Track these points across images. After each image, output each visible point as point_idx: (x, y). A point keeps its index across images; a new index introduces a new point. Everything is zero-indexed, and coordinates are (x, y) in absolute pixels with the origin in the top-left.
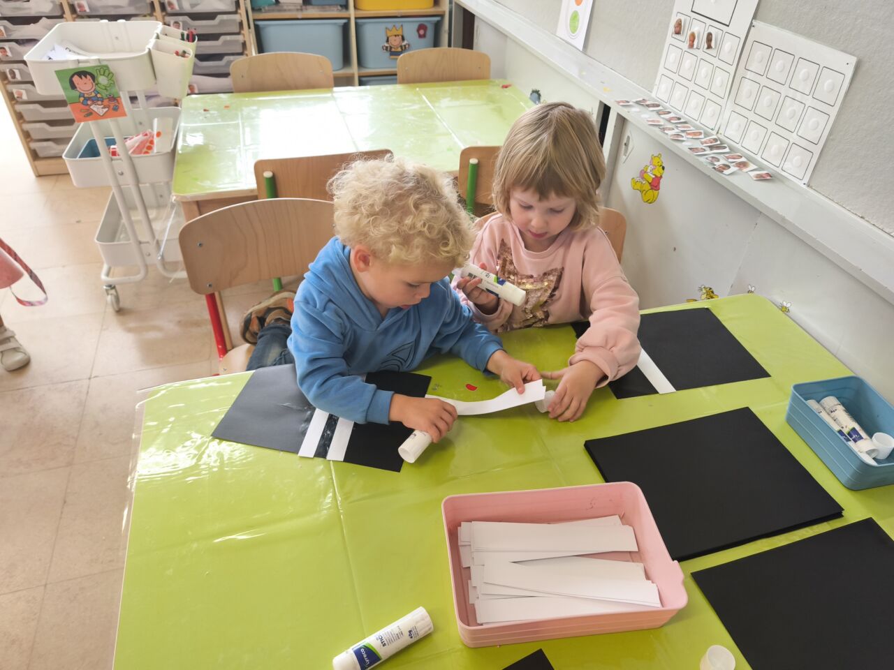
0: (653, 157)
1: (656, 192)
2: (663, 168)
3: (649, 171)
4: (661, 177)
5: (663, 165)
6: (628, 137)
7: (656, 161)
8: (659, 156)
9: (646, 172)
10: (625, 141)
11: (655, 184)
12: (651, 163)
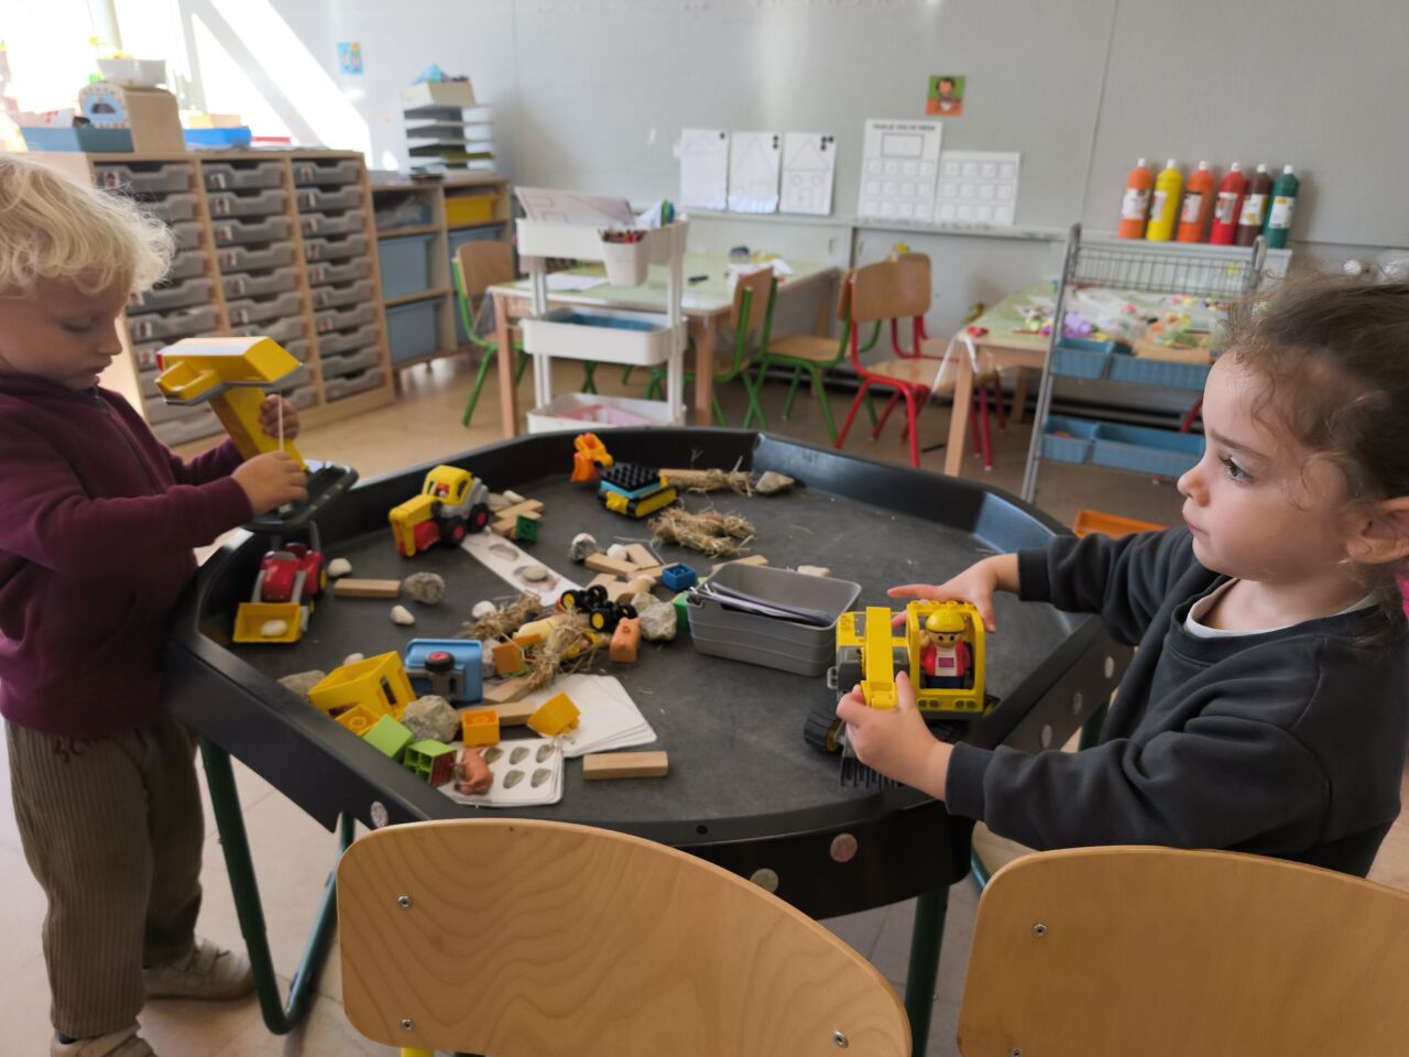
0: (893, 247)
5: (908, 246)
6: (861, 244)
7: (898, 248)
8: (902, 243)
10: (858, 244)
12: (894, 250)
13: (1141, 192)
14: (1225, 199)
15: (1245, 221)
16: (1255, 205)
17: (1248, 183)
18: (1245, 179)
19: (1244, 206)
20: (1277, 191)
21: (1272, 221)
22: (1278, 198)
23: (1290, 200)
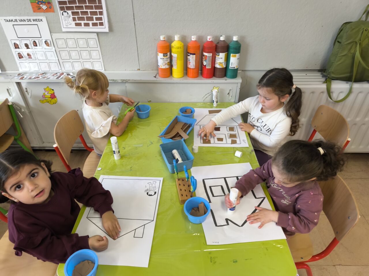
0: (45, 90)
1: (55, 99)
2: (53, 90)
3: (46, 94)
4: (54, 93)
5: (52, 89)
6: (26, 88)
8: (48, 87)
11: (53, 96)
13: (165, 55)
14: (206, 56)
15: (217, 66)
16: (222, 58)
17: (216, 46)
18: (214, 45)
19: (217, 58)
20: (231, 50)
21: (230, 66)
22: (231, 54)
23: (237, 55)
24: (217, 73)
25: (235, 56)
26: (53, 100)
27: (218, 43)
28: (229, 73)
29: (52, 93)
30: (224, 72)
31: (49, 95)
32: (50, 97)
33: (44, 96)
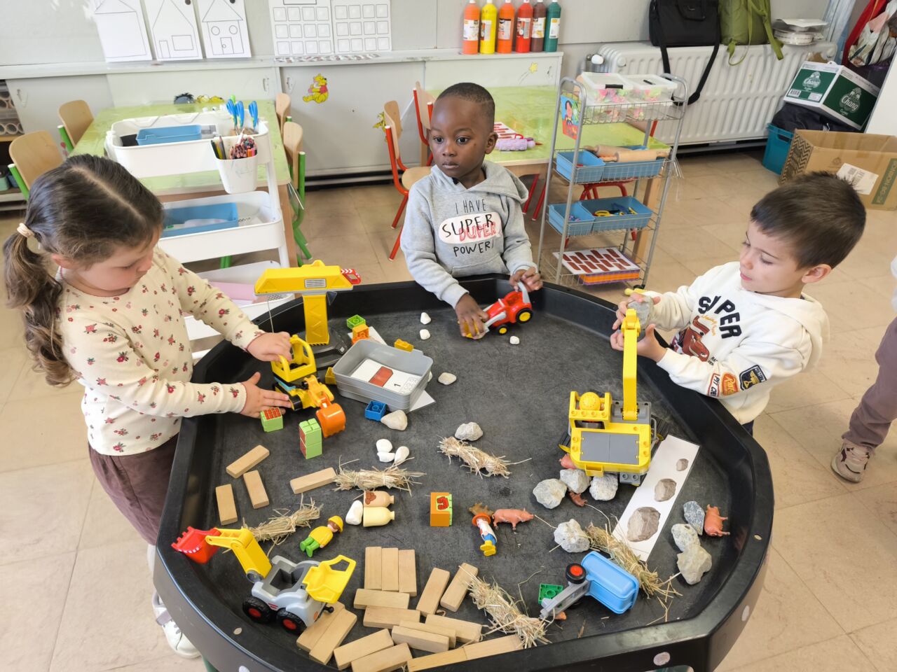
0: (314, 79)
1: (326, 94)
2: (325, 79)
3: (315, 86)
4: (326, 84)
5: (325, 77)
6: (288, 79)
7: (318, 79)
8: (319, 75)
9: (313, 88)
10: (286, 82)
11: (324, 90)
12: (315, 81)
13: (475, 21)
14: (524, 22)
15: (535, 36)
16: (540, 25)
17: (534, 10)
18: (532, 8)
19: (534, 26)
20: (551, 14)
21: (550, 35)
22: (552, 19)
23: (558, 19)
24: (535, 46)
25: (555, 21)
26: (322, 96)
27: (536, 6)
28: (548, 45)
29: (324, 84)
30: (542, 45)
31: (318, 88)
32: (319, 90)
33: (310, 90)
